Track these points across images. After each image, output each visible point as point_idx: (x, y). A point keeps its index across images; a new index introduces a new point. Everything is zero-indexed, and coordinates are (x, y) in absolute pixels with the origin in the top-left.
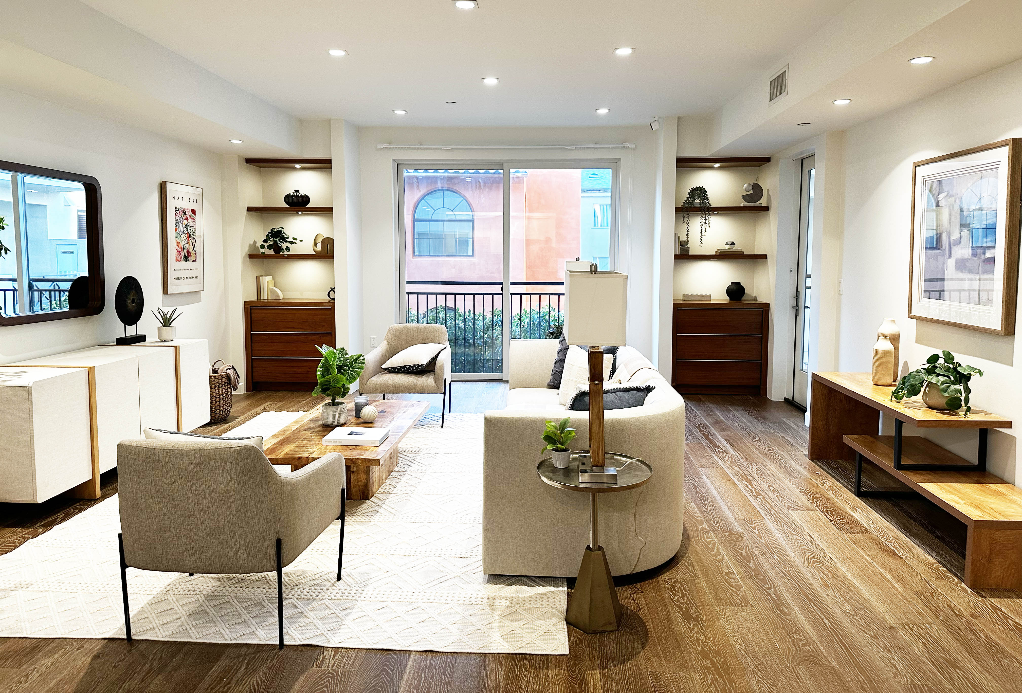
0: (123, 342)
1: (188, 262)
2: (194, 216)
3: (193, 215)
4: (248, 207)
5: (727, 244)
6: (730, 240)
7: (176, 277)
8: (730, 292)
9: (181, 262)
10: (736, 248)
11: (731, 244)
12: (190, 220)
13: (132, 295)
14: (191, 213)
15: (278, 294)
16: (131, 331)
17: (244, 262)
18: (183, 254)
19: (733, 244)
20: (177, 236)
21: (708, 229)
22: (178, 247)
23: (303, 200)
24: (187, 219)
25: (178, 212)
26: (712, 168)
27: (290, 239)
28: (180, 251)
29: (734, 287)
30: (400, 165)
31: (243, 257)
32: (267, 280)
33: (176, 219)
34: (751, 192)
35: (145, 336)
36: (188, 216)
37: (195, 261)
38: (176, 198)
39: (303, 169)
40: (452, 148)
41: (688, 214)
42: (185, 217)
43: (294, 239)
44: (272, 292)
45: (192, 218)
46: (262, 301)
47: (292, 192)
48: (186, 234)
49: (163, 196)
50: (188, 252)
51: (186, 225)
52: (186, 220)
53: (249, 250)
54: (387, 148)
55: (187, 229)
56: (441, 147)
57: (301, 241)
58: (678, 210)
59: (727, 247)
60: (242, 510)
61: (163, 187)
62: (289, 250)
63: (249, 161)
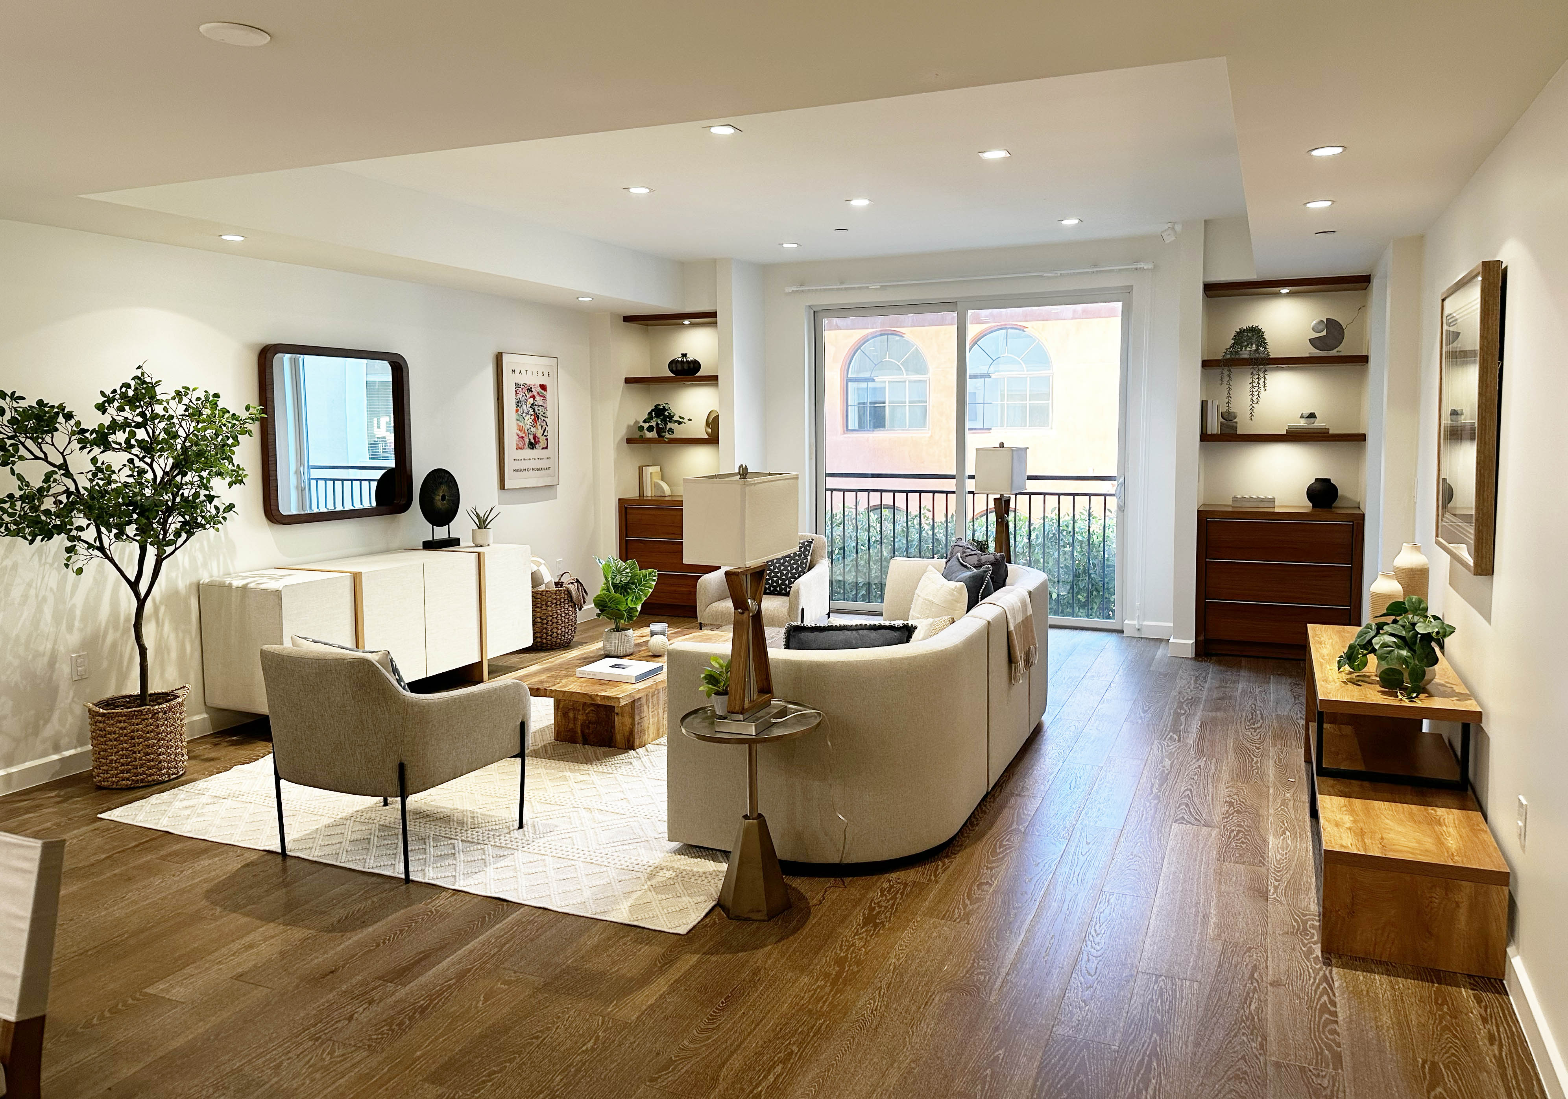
0: (430, 545)
1: (535, 450)
2: (545, 393)
3: (543, 391)
4: (626, 379)
5: (1302, 417)
6: (1307, 412)
7: (517, 469)
8: (1312, 493)
9: (524, 451)
10: (1318, 424)
11: (1307, 417)
12: (538, 398)
13: (442, 491)
14: (539, 389)
15: (663, 489)
16: (441, 533)
17: (618, 448)
18: (527, 441)
19: (1312, 416)
20: (518, 418)
21: (1263, 394)
22: (519, 432)
23: (689, 367)
24: (533, 397)
25: (520, 389)
26: (1278, 295)
27: (676, 418)
28: (522, 437)
29: (1318, 486)
30: (817, 316)
31: (616, 442)
32: (652, 471)
33: (518, 397)
34: (1324, 333)
35: (459, 539)
36: (535, 394)
37: (546, 448)
38: (517, 372)
39: (692, 325)
40: (882, 286)
41: (1230, 370)
42: (531, 394)
43: (680, 417)
44: (657, 486)
45: (541, 396)
46: (645, 498)
47: (677, 356)
48: (531, 415)
49: (499, 370)
50: (535, 437)
51: (532, 404)
52: (532, 399)
53: (626, 433)
54: (797, 291)
55: (534, 410)
56: (867, 285)
57: (690, 420)
58: (1206, 364)
59: (1302, 423)
60: (360, 727)
61: (499, 359)
62: (673, 432)
63: (627, 319)
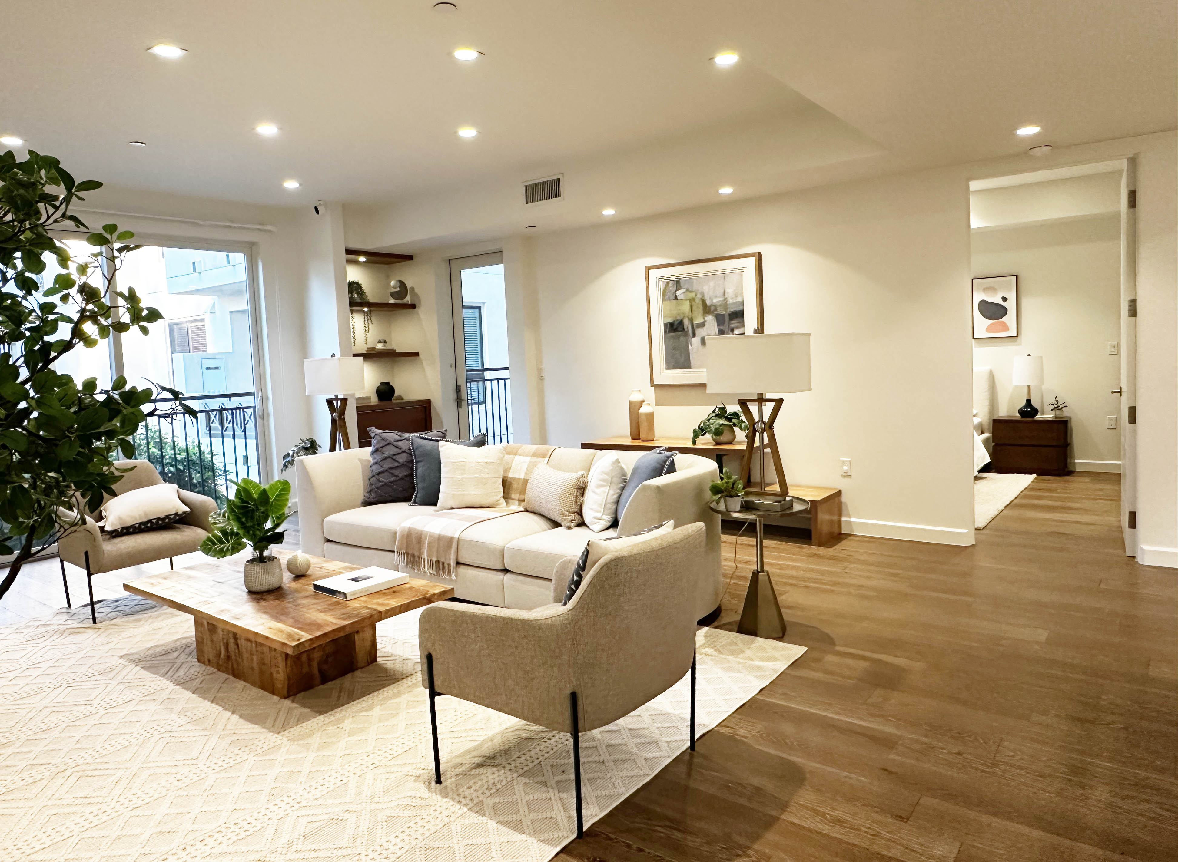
5: (379, 342)
6: (381, 339)
8: (379, 392)
10: (388, 347)
11: (383, 343)
26: (357, 262)
29: (383, 387)
34: (398, 289)
59: (380, 346)
